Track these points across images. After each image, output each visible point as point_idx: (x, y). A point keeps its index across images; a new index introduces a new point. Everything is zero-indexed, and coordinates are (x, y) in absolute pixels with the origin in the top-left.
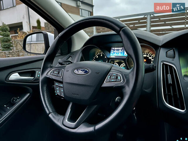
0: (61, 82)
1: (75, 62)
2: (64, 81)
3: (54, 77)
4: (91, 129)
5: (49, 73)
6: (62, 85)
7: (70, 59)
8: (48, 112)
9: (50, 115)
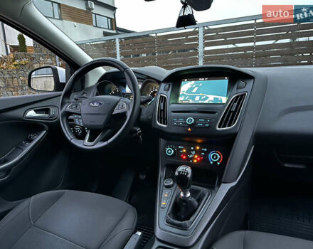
0: (80, 115)
1: (90, 97)
2: (82, 113)
3: (72, 111)
4: (106, 143)
5: (68, 108)
6: (80, 117)
7: (85, 95)
8: (70, 139)
9: (72, 141)
